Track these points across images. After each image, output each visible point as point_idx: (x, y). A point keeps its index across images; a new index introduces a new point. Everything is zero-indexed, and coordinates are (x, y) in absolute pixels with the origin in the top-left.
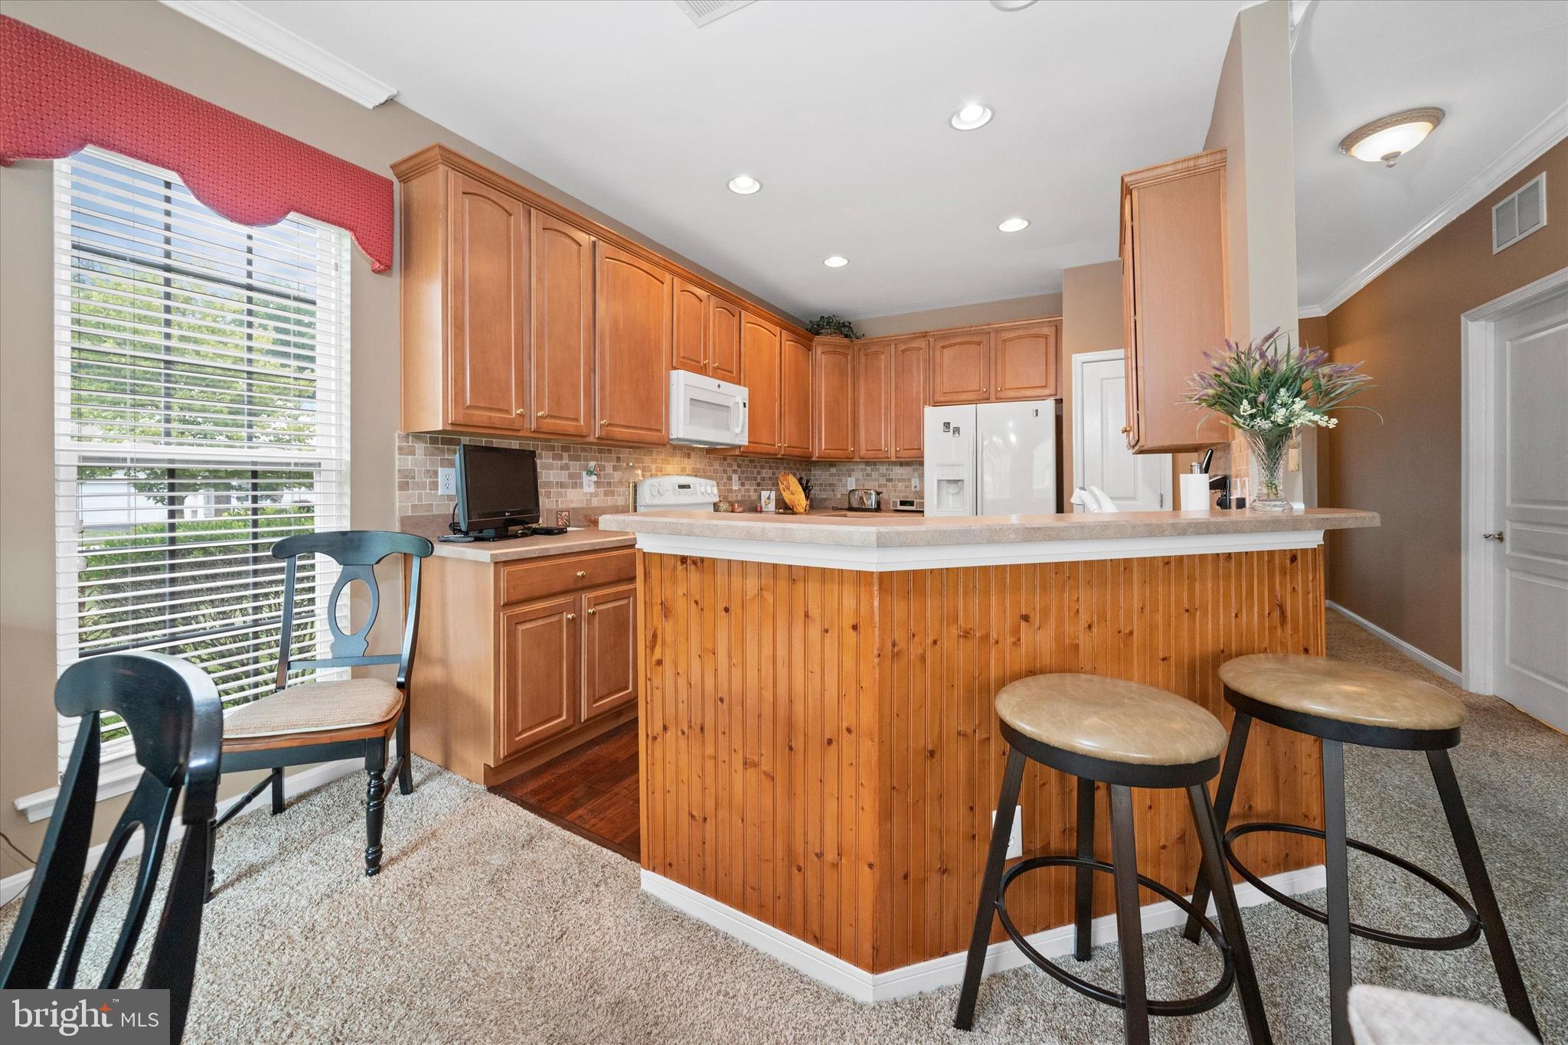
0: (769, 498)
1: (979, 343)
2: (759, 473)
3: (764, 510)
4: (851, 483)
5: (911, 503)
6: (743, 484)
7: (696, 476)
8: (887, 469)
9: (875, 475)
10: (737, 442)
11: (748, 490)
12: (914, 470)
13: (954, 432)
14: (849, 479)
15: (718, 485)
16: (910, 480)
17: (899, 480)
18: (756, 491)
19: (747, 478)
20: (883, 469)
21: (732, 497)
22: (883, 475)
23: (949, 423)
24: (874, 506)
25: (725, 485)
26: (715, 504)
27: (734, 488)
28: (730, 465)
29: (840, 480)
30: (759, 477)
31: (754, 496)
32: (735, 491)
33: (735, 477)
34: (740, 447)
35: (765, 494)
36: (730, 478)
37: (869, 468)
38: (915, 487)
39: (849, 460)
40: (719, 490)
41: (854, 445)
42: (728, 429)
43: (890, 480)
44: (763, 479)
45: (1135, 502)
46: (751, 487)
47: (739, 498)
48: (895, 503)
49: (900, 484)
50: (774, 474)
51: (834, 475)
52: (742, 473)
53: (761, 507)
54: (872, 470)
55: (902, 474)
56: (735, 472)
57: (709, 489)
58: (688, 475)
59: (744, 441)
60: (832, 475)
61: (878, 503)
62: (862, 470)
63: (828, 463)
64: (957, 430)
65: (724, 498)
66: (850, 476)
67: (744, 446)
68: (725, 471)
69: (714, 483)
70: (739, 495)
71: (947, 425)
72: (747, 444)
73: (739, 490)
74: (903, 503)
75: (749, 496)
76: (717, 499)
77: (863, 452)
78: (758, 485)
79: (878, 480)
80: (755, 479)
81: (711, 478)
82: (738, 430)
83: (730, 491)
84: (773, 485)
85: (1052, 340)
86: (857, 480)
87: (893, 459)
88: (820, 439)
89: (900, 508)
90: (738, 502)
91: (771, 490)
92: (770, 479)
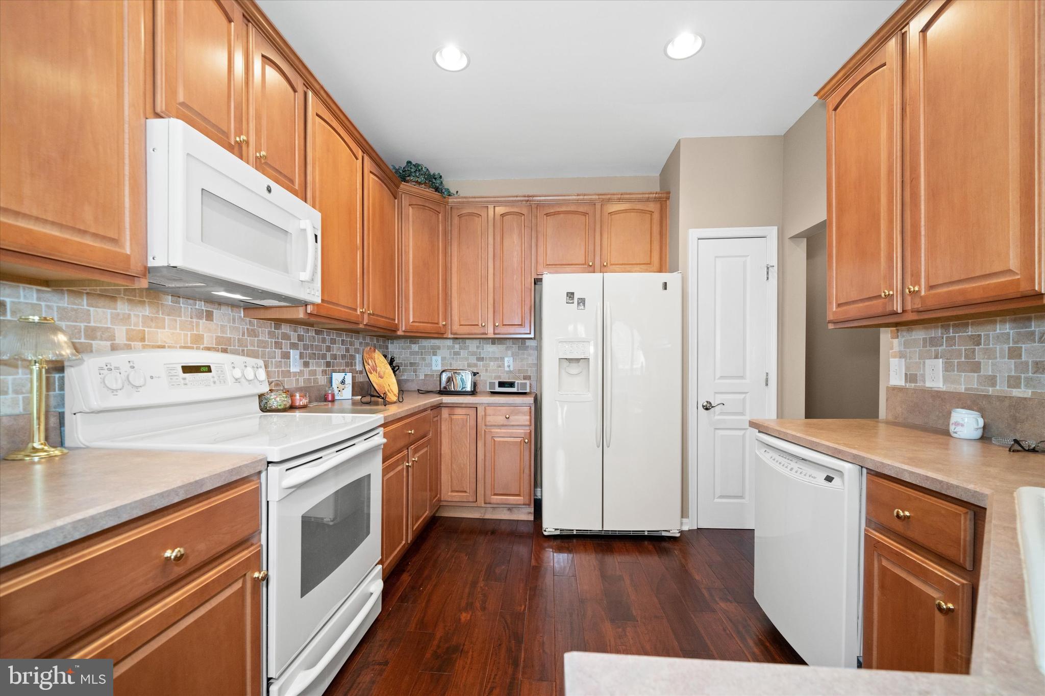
0: (343, 382)
1: (585, 214)
2: (329, 349)
3: (337, 398)
4: (437, 364)
5: (511, 385)
6: (306, 364)
7: (225, 351)
8: (478, 347)
9: (464, 353)
10: (302, 295)
11: (313, 373)
12: (507, 349)
13: (578, 303)
14: (434, 358)
15: (266, 367)
16: (502, 359)
17: (491, 359)
18: (324, 372)
19: (313, 356)
20: (472, 345)
21: (290, 384)
22: (473, 354)
23: (573, 294)
24: (469, 388)
25: (278, 365)
26: (261, 396)
27: (293, 369)
28: (286, 337)
29: (424, 359)
30: (328, 354)
31: (322, 380)
32: (295, 374)
33: (294, 354)
34: (306, 304)
35: (337, 377)
36: (286, 356)
37: (457, 346)
38: (509, 366)
39: (439, 335)
40: (268, 374)
41: (445, 319)
42: (286, 270)
43: (481, 359)
44: (334, 357)
45: (743, 381)
46: (317, 367)
47: (302, 384)
48: (492, 384)
49: (492, 363)
50: (347, 350)
51: (416, 353)
52: (306, 347)
53: (333, 395)
54: (461, 348)
55: (493, 352)
56: (294, 346)
57: (250, 374)
58: (208, 349)
59: (314, 295)
60: (412, 353)
61: (475, 385)
62: (449, 348)
63: (413, 337)
64: (582, 301)
65: (276, 386)
66: (435, 354)
67: (313, 304)
68: (278, 345)
69: (260, 362)
70: (301, 379)
71: (571, 295)
72: (318, 300)
73: (301, 373)
74: (502, 384)
75: (316, 380)
76: (265, 389)
77: (456, 328)
78: (328, 364)
79: (467, 359)
80: (324, 357)
81: (253, 354)
82: (305, 276)
83: (288, 373)
84: (347, 365)
85: (656, 216)
86: (443, 359)
87: (491, 334)
88: (407, 310)
89: (498, 389)
90: (300, 389)
91: (344, 371)
92: (343, 357)
